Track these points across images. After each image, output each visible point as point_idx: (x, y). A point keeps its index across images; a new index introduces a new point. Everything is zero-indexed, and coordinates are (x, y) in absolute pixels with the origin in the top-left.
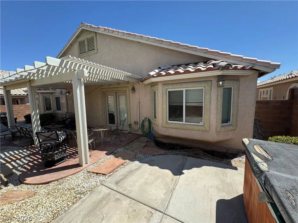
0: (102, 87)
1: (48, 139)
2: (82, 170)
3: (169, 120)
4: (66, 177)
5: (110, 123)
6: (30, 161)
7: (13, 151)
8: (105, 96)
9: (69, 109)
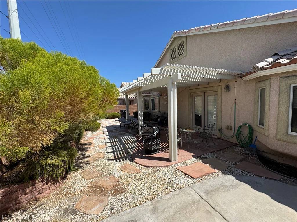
0: (189, 89)
1: (147, 132)
2: (172, 165)
3: (292, 131)
4: (159, 167)
5: (196, 124)
6: (137, 146)
7: (128, 136)
8: (192, 96)
9: (160, 109)
